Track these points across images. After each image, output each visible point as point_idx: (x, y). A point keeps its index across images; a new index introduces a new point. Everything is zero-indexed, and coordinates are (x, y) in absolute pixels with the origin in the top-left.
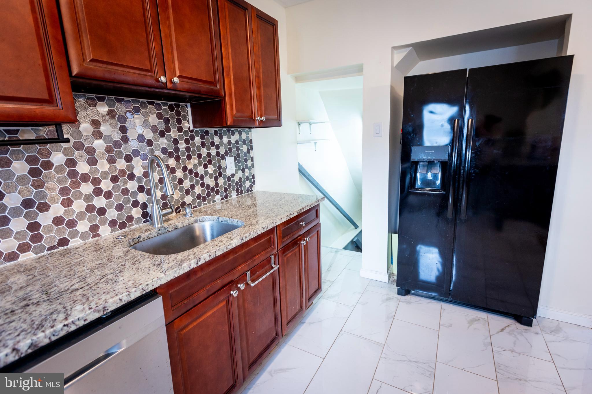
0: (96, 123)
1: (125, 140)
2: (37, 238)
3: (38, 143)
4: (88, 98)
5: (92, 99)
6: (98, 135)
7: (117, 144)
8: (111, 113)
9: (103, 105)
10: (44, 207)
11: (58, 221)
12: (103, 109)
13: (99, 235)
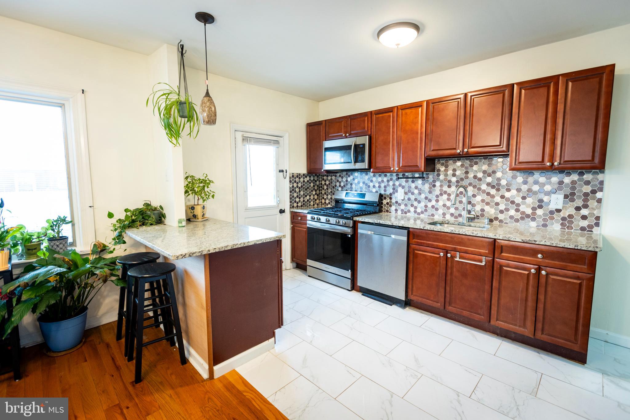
0: (454, 170)
1: (467, 178)
2: (426, 210)
3: (412, 178)
4: (454, 160)
5: (455, 160)
6: (454, 175)
7: (462, 179)
8: (462, 166)
9: (459, 162)
10: (430, 201)
11: (433, 207)
12: (459, 163)
13: (445, 218)
